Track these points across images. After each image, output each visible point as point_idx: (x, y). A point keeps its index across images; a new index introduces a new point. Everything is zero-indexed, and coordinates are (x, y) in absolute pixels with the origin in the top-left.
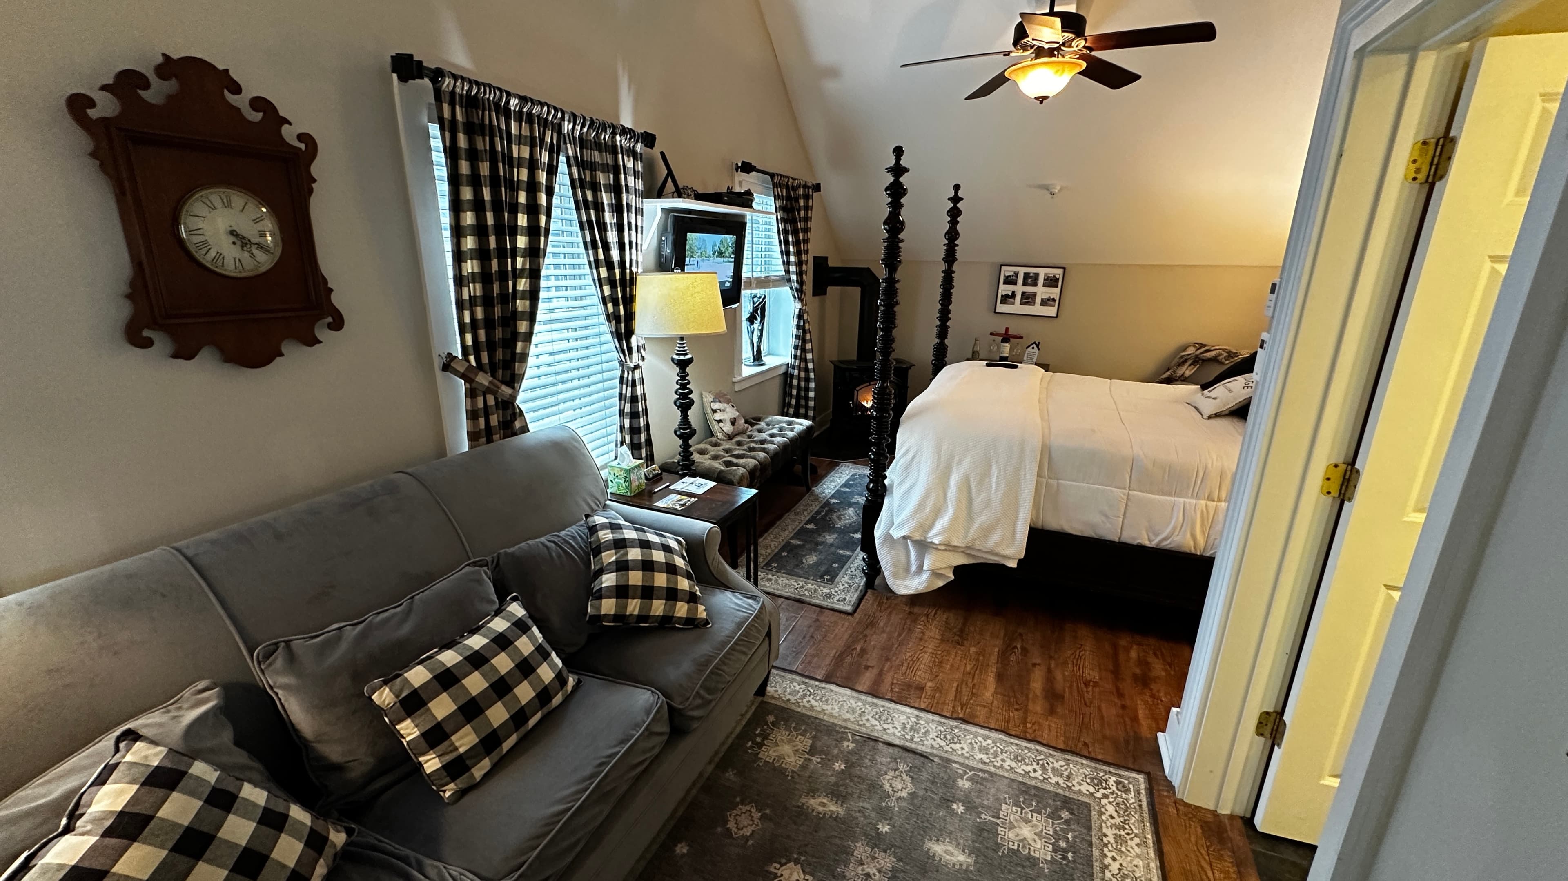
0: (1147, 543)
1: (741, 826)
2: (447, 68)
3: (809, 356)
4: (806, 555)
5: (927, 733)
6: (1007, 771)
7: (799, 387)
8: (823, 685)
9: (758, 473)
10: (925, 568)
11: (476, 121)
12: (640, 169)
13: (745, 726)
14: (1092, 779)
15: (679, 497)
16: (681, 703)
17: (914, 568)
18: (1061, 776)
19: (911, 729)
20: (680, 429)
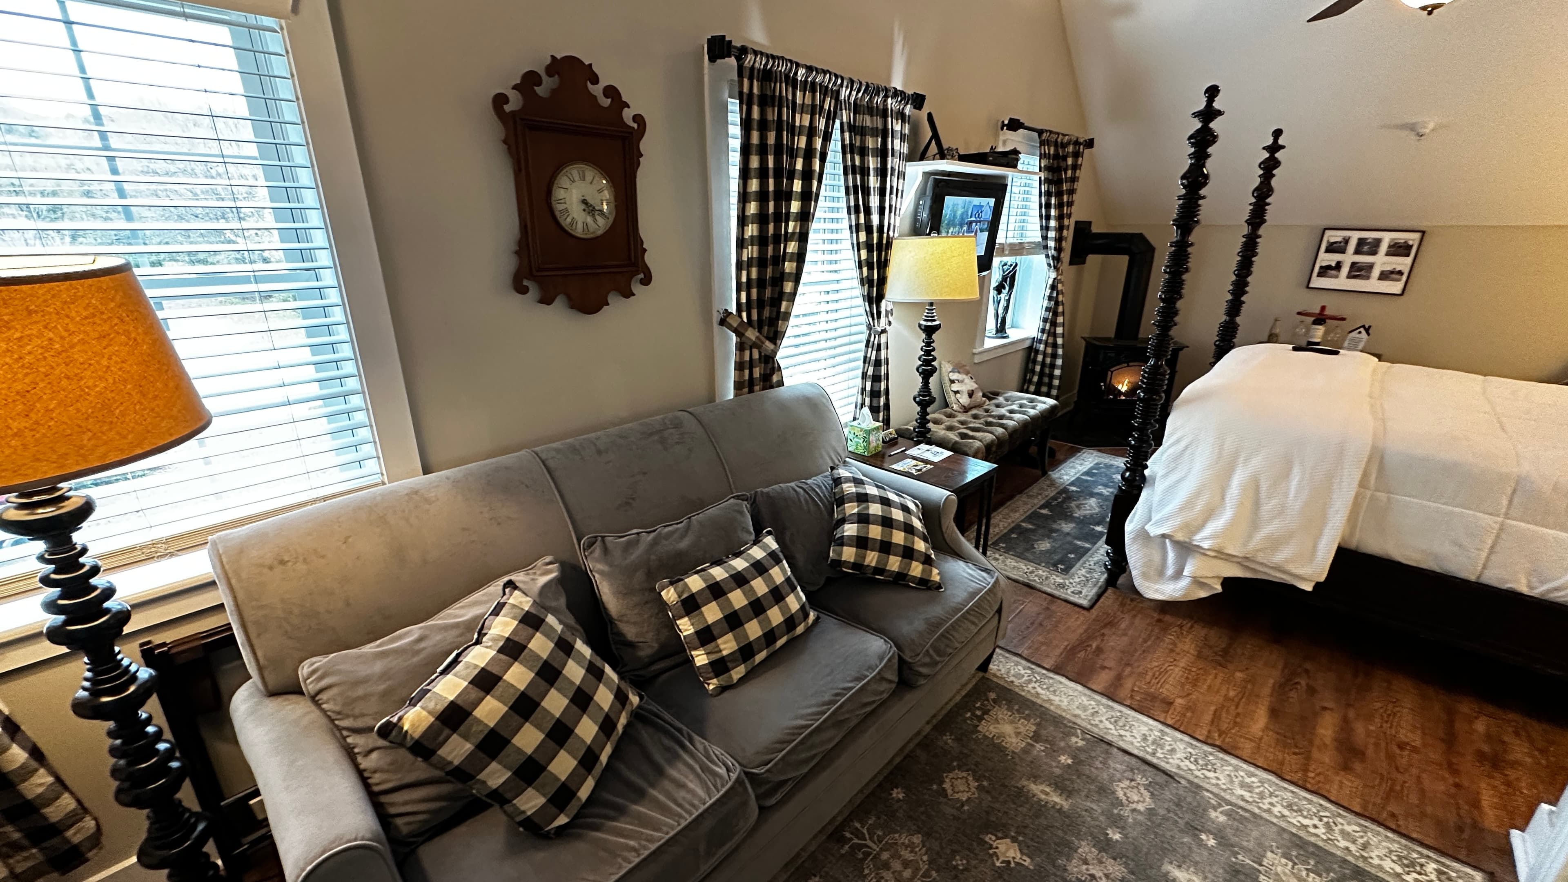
0: (1524, 589)
1: (956, 790)
2: (750, 46)
3: (1059, 330)
4: (1038, 540)
5: (1173, 751)
6: (1276, 816)
7: (1043, 364)
8: (1051, 675)
9: (994, 449)
10: (1185, 573)
11: (769, 93)
12: (907, 132)
13: (965, 697)
14: (1400, 858)
15: (915, 462)
16: (911, 657)
17: (1170, 571)
18: (1354, 842)
19: (1154, 742)
20: (920, 395)
